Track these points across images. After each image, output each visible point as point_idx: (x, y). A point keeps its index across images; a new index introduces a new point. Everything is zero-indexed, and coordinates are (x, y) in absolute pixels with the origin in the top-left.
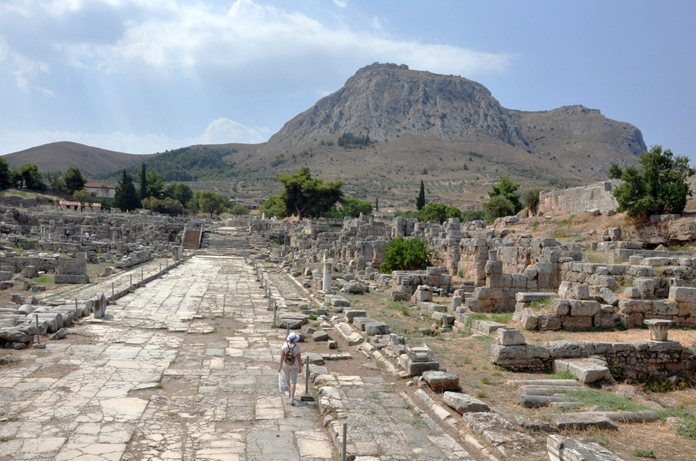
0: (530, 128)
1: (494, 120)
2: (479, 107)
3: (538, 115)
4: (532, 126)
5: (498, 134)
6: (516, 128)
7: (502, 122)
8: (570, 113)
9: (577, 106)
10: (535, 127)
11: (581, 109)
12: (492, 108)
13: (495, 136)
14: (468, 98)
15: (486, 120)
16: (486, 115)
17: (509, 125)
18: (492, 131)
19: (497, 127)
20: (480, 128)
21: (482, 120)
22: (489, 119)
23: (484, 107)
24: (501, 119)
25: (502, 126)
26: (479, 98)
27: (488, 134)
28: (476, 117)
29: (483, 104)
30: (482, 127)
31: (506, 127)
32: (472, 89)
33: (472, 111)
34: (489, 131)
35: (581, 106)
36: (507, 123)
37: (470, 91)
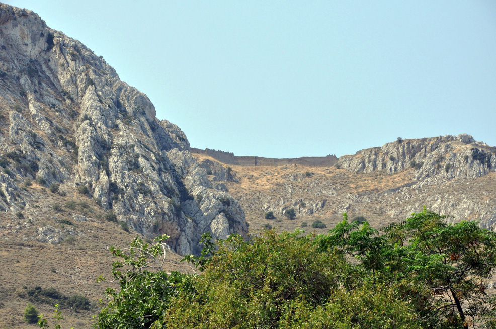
0: (270, 216)
1: (136, 167)
2: (74, 115)
3: (303, 170)
4: (278, 211)
5: (152, 221)
6: (226, 202)
7: (167, 177)
8: (427, 163)
9: (450, 138)
10: (291, 215)
11: (468, 149)
12: (128, 123)
13: (139, 226)
14: (24, 80)
15: (102, 163)
16: (102, 148)
17: (196, 192)
18: (129, 208)
19: (146, 192)
20: (76, 197)
21: (83, 165)
22: (114, 161)
23: (94, 115)
24: (164, 165)
25: (168, 192)
26: (73, 81)
27: (112, 218)
28: (61, 153)
29: (88, 101)
30: (86, 191)
31: (185, 195)
32: (42, 43)
33: (44, 130)
34: (117, 208)
35: (467, 140)
36: (188, 180)
37: (32, 51)
